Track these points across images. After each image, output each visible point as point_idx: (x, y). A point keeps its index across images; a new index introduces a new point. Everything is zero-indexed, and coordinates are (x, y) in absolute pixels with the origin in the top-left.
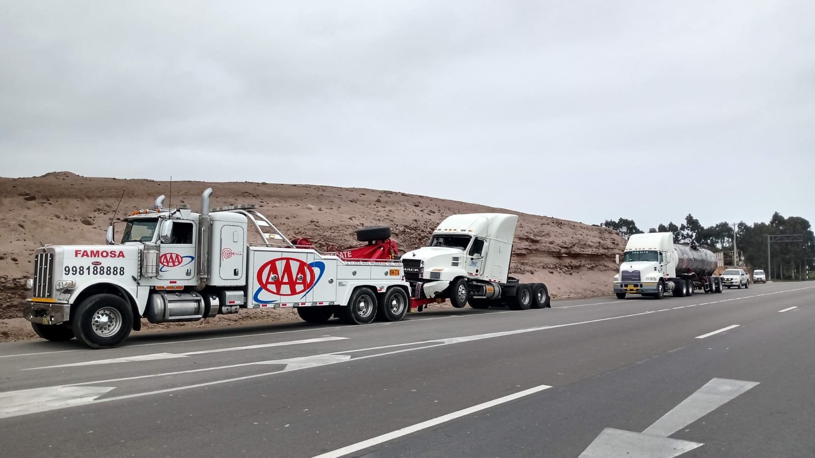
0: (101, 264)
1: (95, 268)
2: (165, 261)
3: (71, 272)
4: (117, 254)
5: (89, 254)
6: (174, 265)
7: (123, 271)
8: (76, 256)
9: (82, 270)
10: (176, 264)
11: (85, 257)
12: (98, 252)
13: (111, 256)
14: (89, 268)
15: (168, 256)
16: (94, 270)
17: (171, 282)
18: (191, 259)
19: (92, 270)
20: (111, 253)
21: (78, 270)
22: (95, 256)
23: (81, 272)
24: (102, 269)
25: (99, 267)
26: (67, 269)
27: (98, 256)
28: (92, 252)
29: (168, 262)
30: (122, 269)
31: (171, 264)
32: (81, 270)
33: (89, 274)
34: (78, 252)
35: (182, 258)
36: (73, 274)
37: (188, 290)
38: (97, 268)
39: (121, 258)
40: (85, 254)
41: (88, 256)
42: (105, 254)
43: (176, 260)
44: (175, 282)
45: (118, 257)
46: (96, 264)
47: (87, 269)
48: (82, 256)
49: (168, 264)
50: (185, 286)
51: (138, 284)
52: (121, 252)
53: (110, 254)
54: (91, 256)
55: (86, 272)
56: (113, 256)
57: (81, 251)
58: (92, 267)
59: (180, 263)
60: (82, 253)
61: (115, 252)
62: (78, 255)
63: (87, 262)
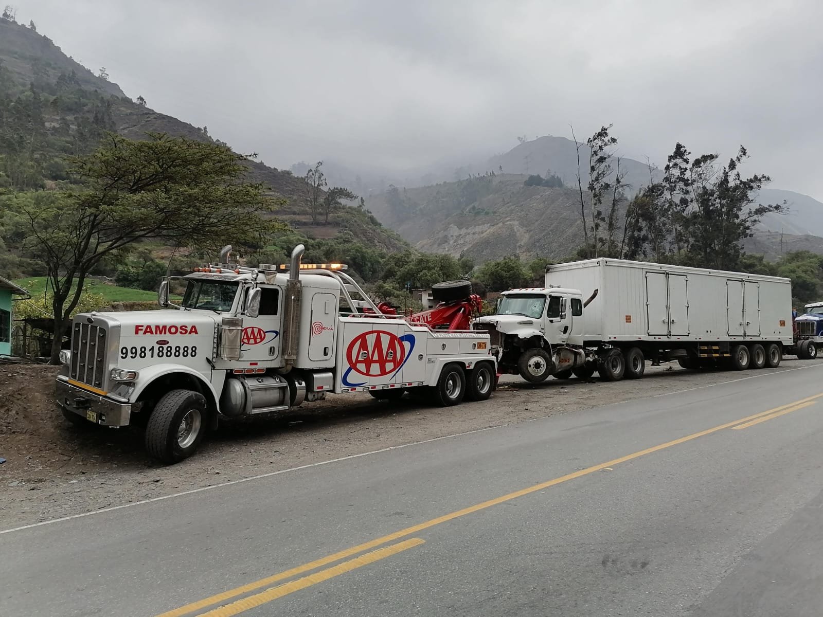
0: (168, 343)
1: (161, 349)
2: (245, 337)
3: (129, 354)
4: (189, 329)
5: (154, 330)
6: (256, 343)
7: (195, 351)
8: (137, 333)
9: (144, 352)
10: (258, 340)
11: (148, 334)
12: (164, 327)
13: (181, 333)
14: (152, 349)
15: (249, 331)
16: (160, 351)
17: (251, 364)
18: (274, 334)
19: (156, 351)
20: (181, 328)
21: (139, 352)
22: (161, 333)
23: (143, 355)
24: (169, 349)
25: (165, 347)
26: (124, 351)
27: (165, 333)
28: (157, 327)
29: (249, 339)
30: (194, 349)
31: (252, 341)
32: (142, 352)
33: (152, 356)
34: (140, 328)
35: (265, 333)
36: (132, 357)
37: (271, 373)
38: (163, 348)
39: (193, 334)
40: (148, 330)
41: (152, 333)
42: (173, 330)
43: (257, 336)
44: (256, 364)
45: (190, 333)
46: (162, 343)
47: (150, 350)
48: (145, 333)
49: (249, 341)
50: (266, 368)
51: (213, 368)
52: (194, 327)
53: (179, 330)
54: (156, 333)
55: (148, 353)
56: (184, 332)
57: (142, 326)
58: (156, 347)
59: (262, 340)
60: (144, 328)
61: (186, 327)
62: (139, 331)
63: (150, 341)
